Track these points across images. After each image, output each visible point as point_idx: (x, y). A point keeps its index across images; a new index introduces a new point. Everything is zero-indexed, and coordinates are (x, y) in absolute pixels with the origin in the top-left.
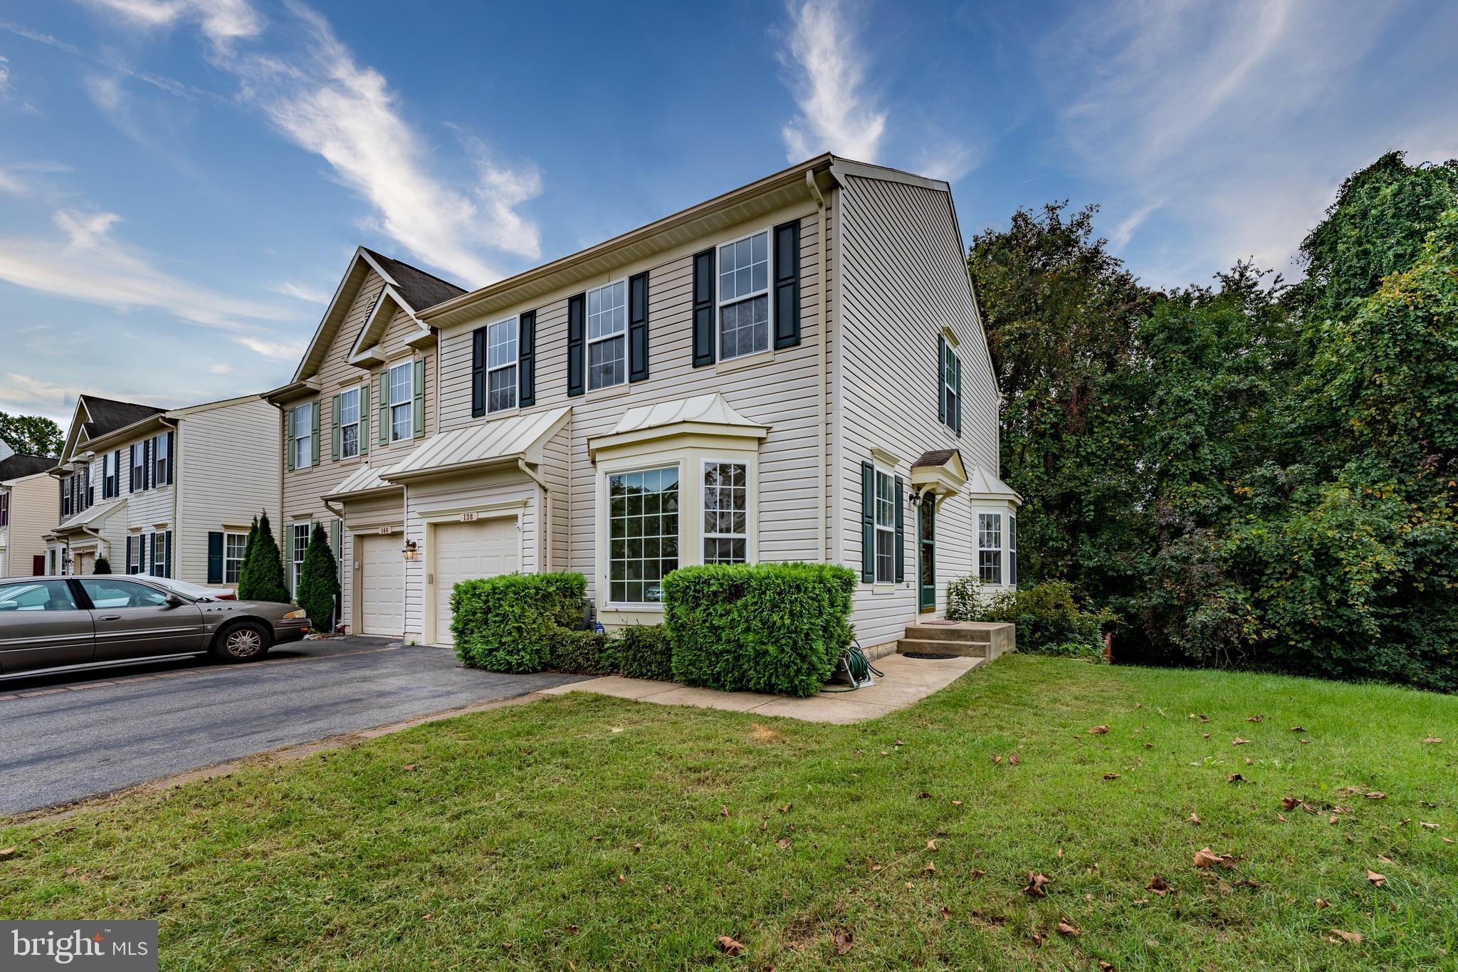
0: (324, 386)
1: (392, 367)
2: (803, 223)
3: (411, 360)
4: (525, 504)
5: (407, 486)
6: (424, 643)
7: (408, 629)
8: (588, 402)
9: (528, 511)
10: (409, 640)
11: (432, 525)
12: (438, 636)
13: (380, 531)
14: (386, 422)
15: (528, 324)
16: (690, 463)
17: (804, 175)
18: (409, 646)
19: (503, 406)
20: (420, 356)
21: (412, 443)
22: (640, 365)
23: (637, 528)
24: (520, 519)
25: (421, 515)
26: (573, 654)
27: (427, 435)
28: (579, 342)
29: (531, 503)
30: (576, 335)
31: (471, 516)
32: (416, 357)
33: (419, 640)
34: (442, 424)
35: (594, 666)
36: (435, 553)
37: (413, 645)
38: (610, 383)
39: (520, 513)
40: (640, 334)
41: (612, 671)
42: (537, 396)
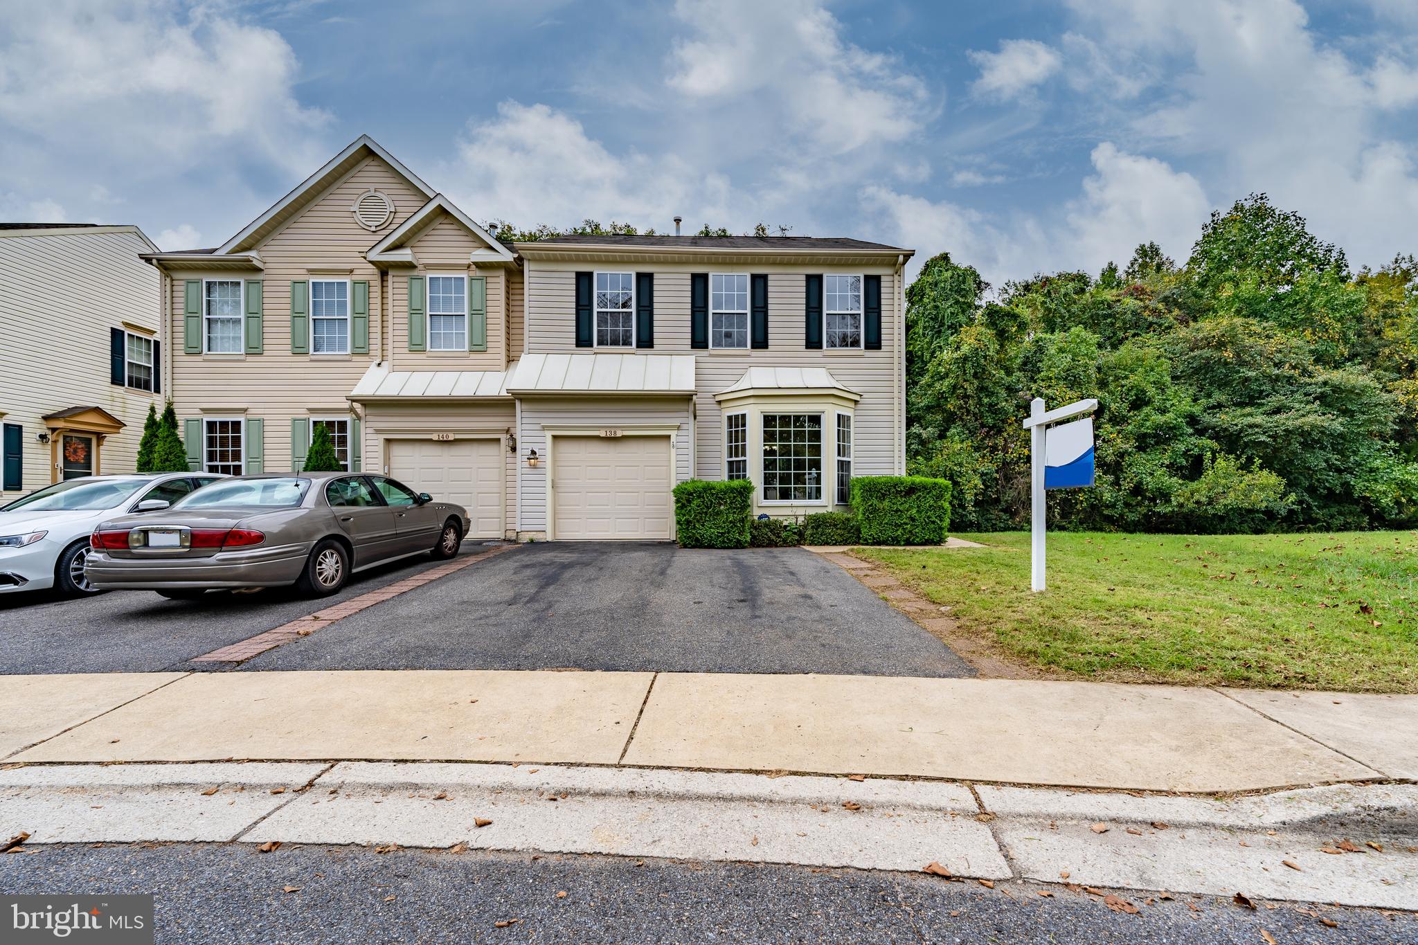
0: (268, 265)
1: (430, 275)
2: (883, 279)
3: (464, 275)
4: (679, 428)
5: (521, 400)
6: (549, 539)
7: (525, 528)
8: (711, 356)
9: (681, 433)
10: (525, 538)
11: (555, 437)
12: (557, 533)
13: (435, 437)
14: (422, 329)
15: (645, 283)
16: (830, 414)
17: (898, 256)
18: (527, 543)
19: (615, 342)
20: (479, 273)
21: (466, 354)
22: (760, 338)
23: (785, 451)
24: (673, 439)
25: (544, 428)
26: (766, 534)
27: (489, 350)
28: (702, 309)
29: (685, 427)
30: (700, 303)
31: (615, 433)
32: (472, 274)
33: (540, 537)
34: (532, 346)
35: (785, 541)
36: (554, 461)
37: (532, 541)
38: (732, 345)
39: (673, 434)
40: (760, 316)
41: (799, 543)
42: (655, 341)
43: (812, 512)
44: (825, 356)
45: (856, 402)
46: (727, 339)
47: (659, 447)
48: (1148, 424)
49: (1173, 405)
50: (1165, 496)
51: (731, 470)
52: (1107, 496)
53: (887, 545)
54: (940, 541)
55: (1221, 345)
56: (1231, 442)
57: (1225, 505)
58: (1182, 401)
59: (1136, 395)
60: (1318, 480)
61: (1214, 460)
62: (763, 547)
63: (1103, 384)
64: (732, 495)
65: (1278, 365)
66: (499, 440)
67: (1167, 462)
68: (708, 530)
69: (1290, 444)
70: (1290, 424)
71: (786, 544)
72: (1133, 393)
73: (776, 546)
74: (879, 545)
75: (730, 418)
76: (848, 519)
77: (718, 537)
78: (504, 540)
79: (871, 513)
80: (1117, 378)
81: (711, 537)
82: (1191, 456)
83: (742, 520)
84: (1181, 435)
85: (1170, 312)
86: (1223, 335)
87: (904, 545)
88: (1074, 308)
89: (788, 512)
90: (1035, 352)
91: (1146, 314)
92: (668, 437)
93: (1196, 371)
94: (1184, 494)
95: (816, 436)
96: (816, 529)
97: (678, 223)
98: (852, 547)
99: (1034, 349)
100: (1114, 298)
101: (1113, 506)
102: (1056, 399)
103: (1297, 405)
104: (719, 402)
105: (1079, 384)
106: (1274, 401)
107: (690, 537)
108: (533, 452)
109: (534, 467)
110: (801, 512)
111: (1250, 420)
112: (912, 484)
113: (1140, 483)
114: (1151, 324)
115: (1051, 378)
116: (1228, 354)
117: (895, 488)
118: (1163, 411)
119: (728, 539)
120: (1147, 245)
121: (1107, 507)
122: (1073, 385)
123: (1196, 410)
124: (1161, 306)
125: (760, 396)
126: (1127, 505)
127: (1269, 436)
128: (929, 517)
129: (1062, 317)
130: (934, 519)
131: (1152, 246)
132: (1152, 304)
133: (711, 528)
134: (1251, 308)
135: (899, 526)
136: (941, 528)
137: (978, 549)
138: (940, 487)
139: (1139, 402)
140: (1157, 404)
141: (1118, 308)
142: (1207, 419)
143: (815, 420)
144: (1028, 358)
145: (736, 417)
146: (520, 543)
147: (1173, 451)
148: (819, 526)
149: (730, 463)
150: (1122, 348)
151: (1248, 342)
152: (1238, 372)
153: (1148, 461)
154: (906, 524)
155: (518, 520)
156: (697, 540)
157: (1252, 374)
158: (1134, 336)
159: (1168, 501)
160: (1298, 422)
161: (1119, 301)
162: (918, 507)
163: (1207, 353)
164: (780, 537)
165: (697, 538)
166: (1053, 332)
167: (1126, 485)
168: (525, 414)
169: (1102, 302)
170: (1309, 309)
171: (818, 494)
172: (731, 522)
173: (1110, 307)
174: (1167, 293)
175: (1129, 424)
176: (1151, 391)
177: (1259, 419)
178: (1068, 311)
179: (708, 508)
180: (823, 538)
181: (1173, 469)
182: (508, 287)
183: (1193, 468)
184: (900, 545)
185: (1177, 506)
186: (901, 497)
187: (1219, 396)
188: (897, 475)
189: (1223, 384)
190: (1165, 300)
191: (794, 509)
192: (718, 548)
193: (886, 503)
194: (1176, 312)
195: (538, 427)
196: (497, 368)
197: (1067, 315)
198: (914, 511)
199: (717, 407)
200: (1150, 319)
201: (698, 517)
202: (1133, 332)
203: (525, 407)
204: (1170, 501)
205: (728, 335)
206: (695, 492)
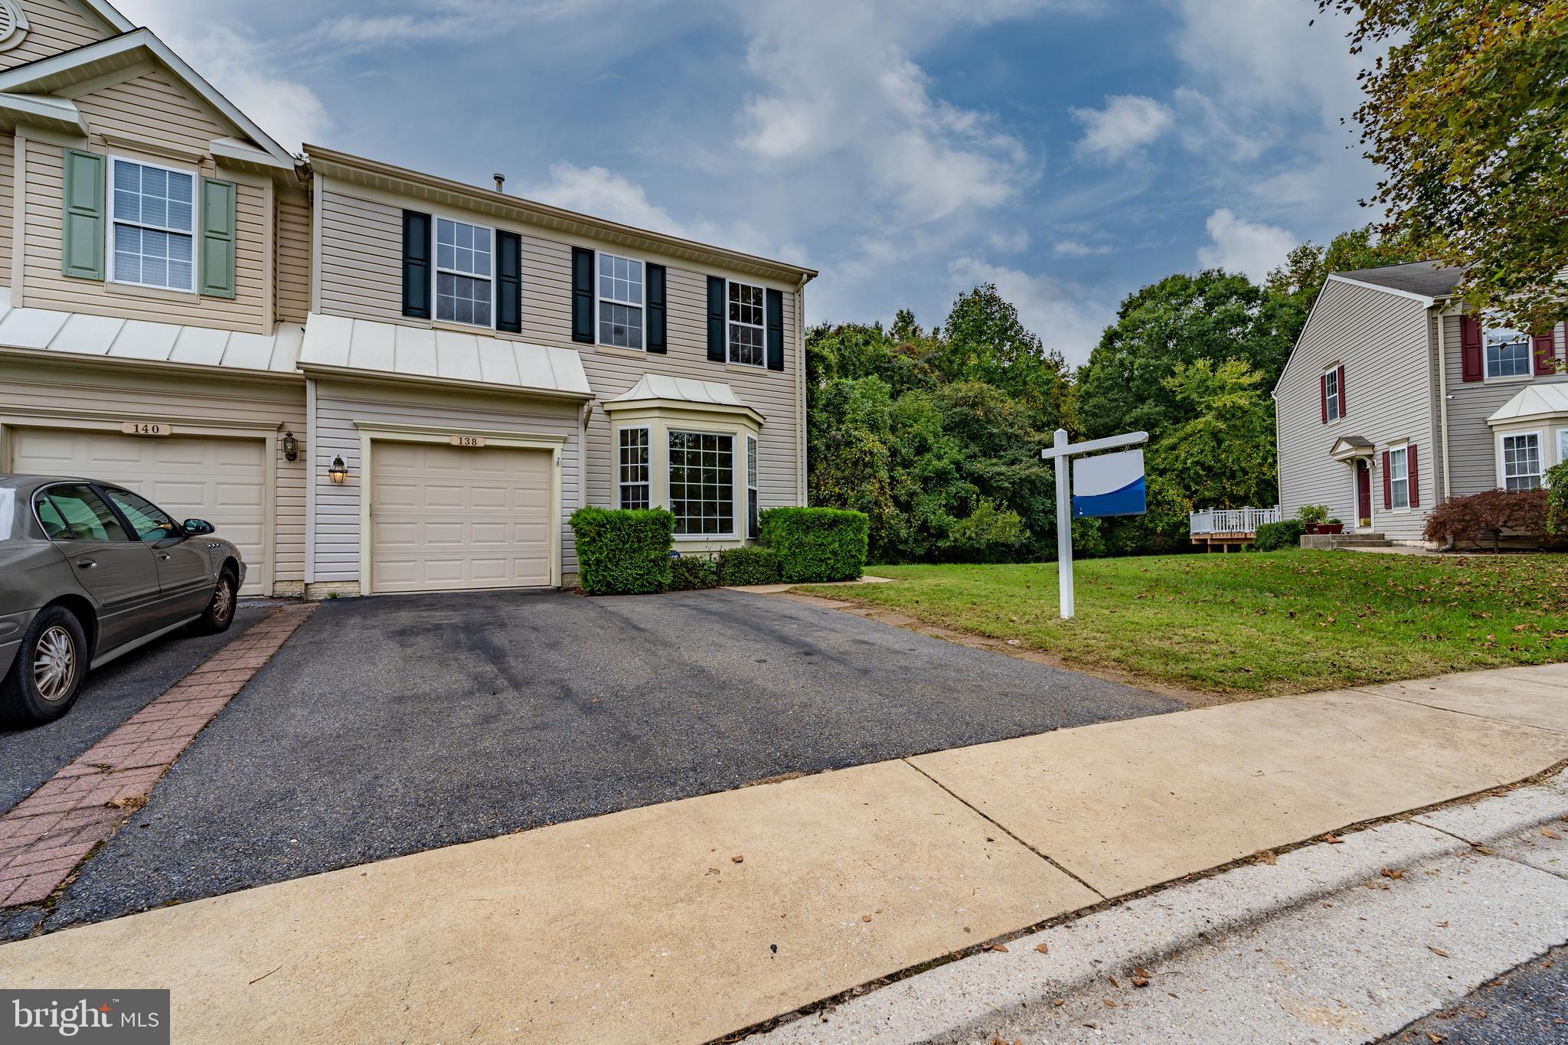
1: (113, 156)
2: (784, 296)
3: (193, 172)
4: (565, 441)
5: (317, 382)
6: (365, 591)
7: (320, 577)
8: (598, 353)
9: (568, 447)
10: (322, 592)
11: (374, 441)
12: (376, 583)
13: (128, 428)
14: (96, 244)
15: (509, 245)
16: (742, 435)
17: (802, 275)
18: (326, 600)
19: (465, 317)
20: (220, 175)
21: (194, 299)
22: (657, 340)
23: (694, 476)
24: (557, 454)
25: (356, 427)
26: (683, 575)
27: (240, 299)
28: (586, 294)
29: (573, 439)
30: (583, 285)
31: (474, 441)
32: (206, 173)
33: (350, 590)
34: (326, 303)
35: (703, 582)
36: (374, 476)
37: (334, 597)
38: (623, 344)
39: (558, 448)
40: (657, 314)
41: (719, 583)
42: (524, 325)
43: (727, 547)
44: (728, 371)
45: (760, 425)
46: (616, 335)
47: (538, 465)
48: (930, 468)
49: (945, 453)
50: (942, 533)
51: (625, 496)
52: (903, 533)
53: (811, 582)
54: (859, 575)
55: (974, 406)
56: (985, 486)
57: (988, 540)
58: (950, 451)
59: (919, 442)
60: (1034, 519)
61: (978, 501)
62: (680, 590)
63: (893, 429)
64: (654, 527)
65: (1011, 425)
66: (263, 441)
67: (944, 502)
68: (626, 571)
69: (1021, 490)
70: (1024, 474)
71: (705, 585)
72: (917, 440)
73: (694, 589)
74: (803, 582)
75: (624, 433)
76: (770, 555)
77: (636, 579)
78: (271, 597)
79: (797, 548)
80: (905, 426)
81: (627, 580)
82: (960, 497)
83: (664, 559)
84: (952, 479)
85: (933, 372)
86: (976, 397)
87: (827, 582)
88: (863, 359)
89: (702, 547)
90: (836, 395)
91: (916, 371)
92: (550, 452)
93: (957, 425)
94: (959, 530)
95: (727, 460)
96: (738, 567)
97: (500, 183)
98: (795, 585)
99: (834, 392)
100: (893, 354)
101: (906, 542)
102: (862, 441)
103: (1024, 458)
104: (609, 413)
105: (878, 428)
106: (1010, 454)
107: (599, 582)
108: (339, 462)
109: (341, 484)
110: (716, 547)
111: (997, 469)
112: (835, 516)
113: (925, 521)
114: (920, 380)
115: (857, 421)
116: (980, 413)
117: (819, 520)
118: (939, 458)
119: (648, 582)
120: (905, 312)
121: (901, 542)
122: (873, 429)
123: (960, 457)
124: (926, 366)
125: (667, 408)
126: (915, 540)
127: (1010, 483)
128: (850, 551)
129: (855, 365)
130: (854, 553)
131: (908, 313)
132: (921, 363)
133: (627, 568)
134: (991, 376)
135: (822, 561)
136: (860, 563)
137: (885, 583)
138: (859, 520)
139: (922, 449)
140: (935, 450)
141: (896, 363)
142: (968, 466)
143: (726, 442)
144: (830, 399)
145: (634, 432)
146: (313, 601)
147: (947, 493)
148: (741, 563)
149: (624, 489)
150: (900, 399)
151: (992, 404)
152: (986, 428)
153: (930, 501)
154: (829, 559)
155: (309, 566)
156: (608, 584)
157: (995, 431)
158: (908, 389)
159: (947, 537)
160: (1027, 472)
161: (896, 357)
162: (840, 541)
163: (965, 409)
164: (697, 577)
165: (609, 582)
166: (846, 377)
167: (916, 523)
168: (321, 404)
169: (884, 356)
170: (1025, 383)
171: (727, 527)
172: (651, 561)
173: (889, 362)
174: (930, 355)
175: (915, 468)
176: (931, 440)
177: (1003, 469)
178: (859, 360)
179: (624, 543)
180: (746, 577)
181: (949, 509)
182: (275, 208)
183: (961, 509)
184: (823, 582)
185: (953, 541)
186: (824, 529)
187: (974, 448)
188: (799, 506)
189: (974, 438)
190: (928, 361)
191: (710, 544)
192: (635, 594)
193: (811, 537)
194: (937, 373)
195: (347, 425)
196: (258, 329)
197: (857, 363)
198: (837, 545)
199: (605, 417)
200: (919, 376)
201: (610, 555)
202: (908, 385)
203: (322, 392)
204: (949, 537)
205: (619, 331)
206: (609, 522)
